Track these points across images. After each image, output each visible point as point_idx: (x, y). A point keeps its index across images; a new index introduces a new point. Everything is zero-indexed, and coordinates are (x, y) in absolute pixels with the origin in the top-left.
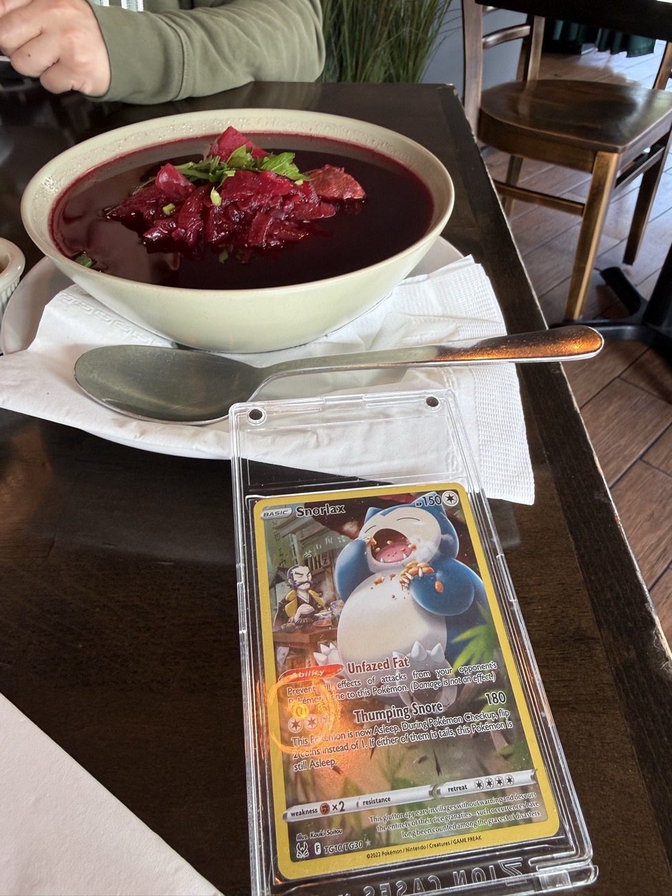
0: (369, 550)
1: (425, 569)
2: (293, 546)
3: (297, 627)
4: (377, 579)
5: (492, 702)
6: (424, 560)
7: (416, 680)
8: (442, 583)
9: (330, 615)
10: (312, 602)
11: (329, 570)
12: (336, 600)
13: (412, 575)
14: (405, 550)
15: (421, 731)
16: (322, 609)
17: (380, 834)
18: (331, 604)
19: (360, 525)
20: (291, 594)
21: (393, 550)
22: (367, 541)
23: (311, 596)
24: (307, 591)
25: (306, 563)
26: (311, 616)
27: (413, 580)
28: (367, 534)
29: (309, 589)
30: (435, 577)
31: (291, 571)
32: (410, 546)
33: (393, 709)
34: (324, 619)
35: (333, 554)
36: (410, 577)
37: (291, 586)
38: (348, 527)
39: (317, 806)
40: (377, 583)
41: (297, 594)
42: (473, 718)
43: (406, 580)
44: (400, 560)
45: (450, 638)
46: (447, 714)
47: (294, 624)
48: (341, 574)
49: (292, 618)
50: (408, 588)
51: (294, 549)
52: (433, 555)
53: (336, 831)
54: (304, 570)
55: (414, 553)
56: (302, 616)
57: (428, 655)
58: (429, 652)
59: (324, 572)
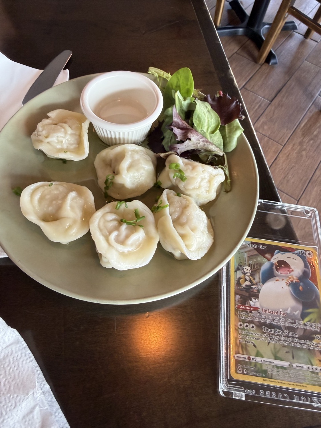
2: (245, 257)
3: (244, 289)
4: (277, 279)
5: (317, 339)
7: (288, 322)
8: (302, 287)
9: (257, 288)
10: (250, 281)
11: (258, 270)
12: (260, 283)
13: (291, 281)
14: (289, 270)
15: (288, 342)
16: (254, 285)
17: (269, 373)
19: (272, 256)
20: (243, 276)
21: (284, 269)
22: (274, 263)
23: (250, 279)
24: (249, 276)
26: (250, 286)
27: (291, 283)
28: (274, 260)
29: (250, 276)
30: (300, 284)
31: (243, 267)
32: (291, 269)
33: (278, 330)
34: (254, 289)
35: (260, 265)
37: (243, 273)
38: (267, 255)
39: (246, 357)
41: (245, 276)
42: (309, 342)
43: (288, 283)
44: (287, 274)
45: (303, 309)
46: (299, 338)
47: (243, 288)
48: (263, 274)
49: (242, 285)
50: (289, 286)
51: (245, 259)
52: (300, 275)
53: (252, 368)
54: (249, 268)
55: (292, 273)
56: (246, 286)
57: (294, 314)
58: (294, 313)
59: (256, 271)
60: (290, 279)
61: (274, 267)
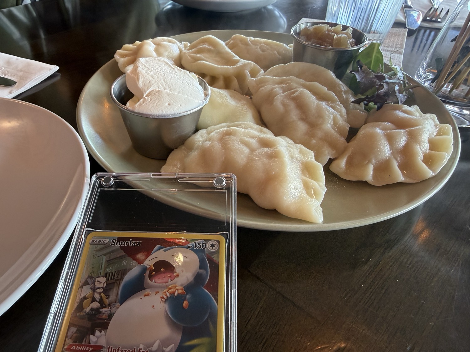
0: (148, 272)
1: (180, 291)
4: (146, 293)
6: (181, 285)
8: (188, 302)
10: (101, 301)
12: (116, 302)
13: (170, 294)
14: (171, 276)
16: (105, 307)
18: (112, 304)
20: (90, 294)
21: (163, 275)
22: (148, 267)
25: (105, 276)
27: (170, 297)
28: (149, 263)
29: (102, 292)
30: (185, 297)
31: (95, 279)
32: (175, 274)
34: (104, 313)
35: (124, 272)
36: (168, 295)
37: (92, 289)
38: (140, 256)
40: (145, 295)
41: (93, 294)
43: (165, 297)
44: (166, 283)
47: (84, 314)
48: (125, 286)
49: (85, 310)
50: (165, 302)
51: (102, 265)
52: (188, 283)
54: (103, 280)
55: (176, 279)
56: (92, 309)
59: (115, 283)
60: (170, 291)
61: (147, 274)
